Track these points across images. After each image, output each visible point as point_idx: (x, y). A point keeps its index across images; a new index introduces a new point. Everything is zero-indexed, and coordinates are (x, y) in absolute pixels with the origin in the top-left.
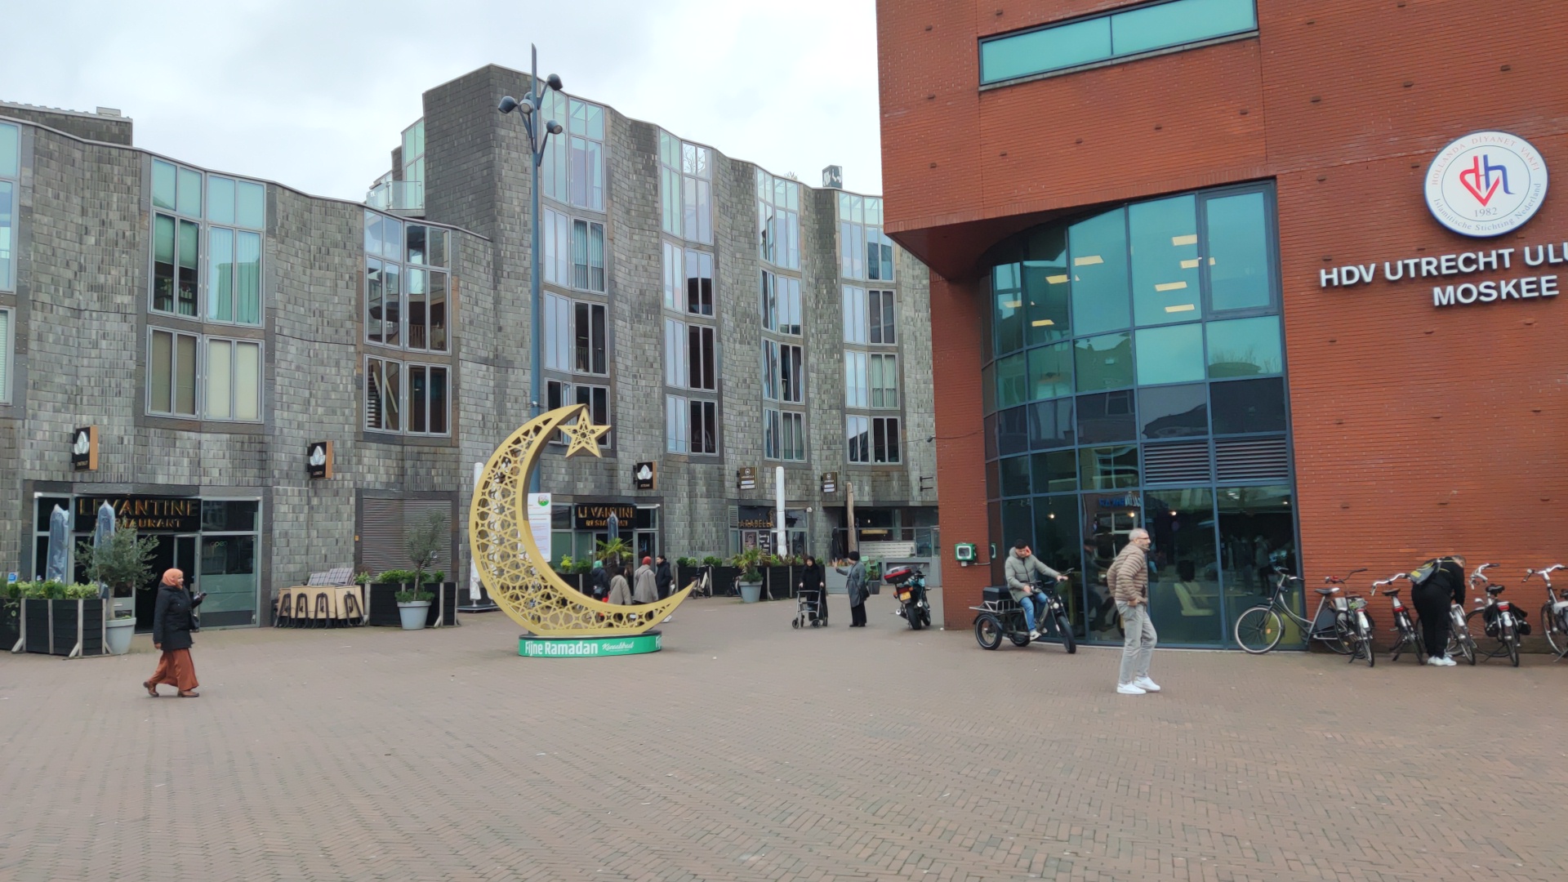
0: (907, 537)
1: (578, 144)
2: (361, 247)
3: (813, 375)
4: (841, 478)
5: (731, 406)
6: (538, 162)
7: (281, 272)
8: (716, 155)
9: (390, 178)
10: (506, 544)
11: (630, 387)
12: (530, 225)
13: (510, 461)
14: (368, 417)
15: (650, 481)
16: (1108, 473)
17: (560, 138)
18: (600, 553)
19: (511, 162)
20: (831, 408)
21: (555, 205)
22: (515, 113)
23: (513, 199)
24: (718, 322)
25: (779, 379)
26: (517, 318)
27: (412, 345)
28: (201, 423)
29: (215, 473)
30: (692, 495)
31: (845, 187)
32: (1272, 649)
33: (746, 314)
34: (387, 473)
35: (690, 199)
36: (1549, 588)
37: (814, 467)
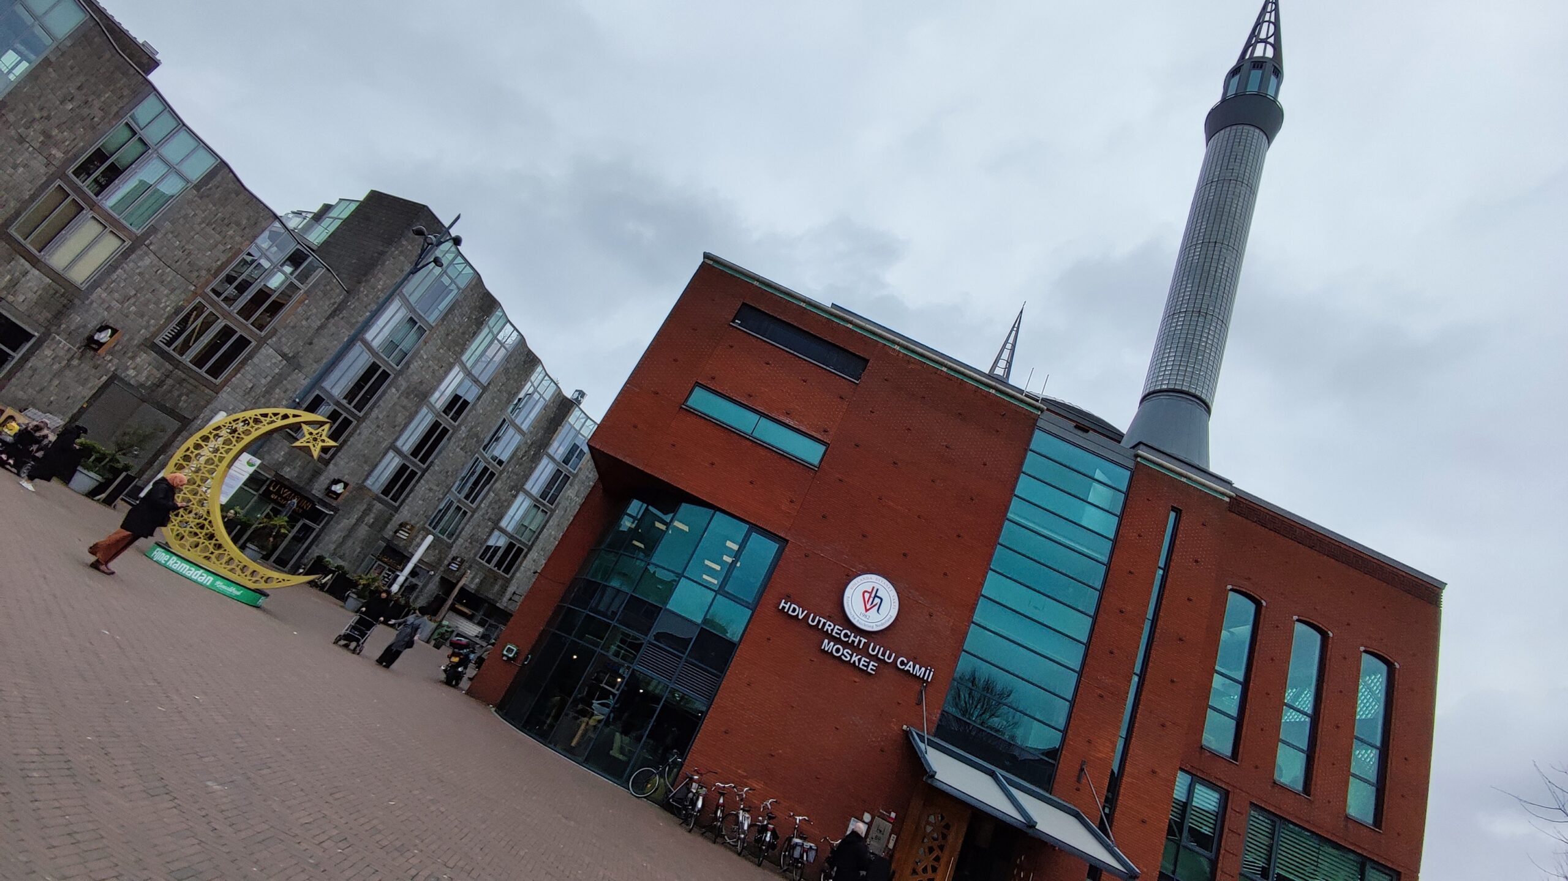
0: (481, 624)
1: (446, 280)
2: (255, 237)
3: (492, 495)
4: (466, 565)
5: (427, 482)
6: (415, 271)
7: (183, 212)
8: (522, 341)
9: (310, 216)
10: (200, 474)
11: (370, 431)
12: (381, 300)
13: (248, 424)
14: (166, 334)
15: (338, 495)
16: (621, 648)
17: (438, 270)
18: (265, 520)
19: (397, 260)
20: (489, 519)
21: (406, 302)
22: (421, 239)
23: (381, 281)
24: (456, 429)
25: (469, 485)
26: (327, 345)
27: (239, 313)
28: (39, 261)
29: (21, 298)
30: (360, 520)
31: (581, 406)
32: (645, 797)
33: (476, 435)
34: (147, 378)
35: (490, 353)
36: (795, 828)
37: (453, 549)
